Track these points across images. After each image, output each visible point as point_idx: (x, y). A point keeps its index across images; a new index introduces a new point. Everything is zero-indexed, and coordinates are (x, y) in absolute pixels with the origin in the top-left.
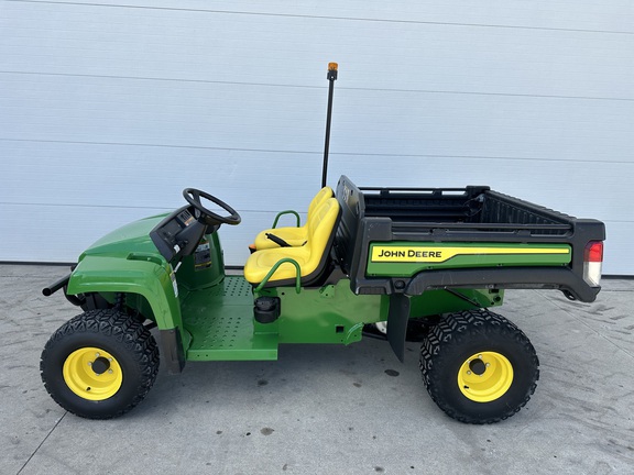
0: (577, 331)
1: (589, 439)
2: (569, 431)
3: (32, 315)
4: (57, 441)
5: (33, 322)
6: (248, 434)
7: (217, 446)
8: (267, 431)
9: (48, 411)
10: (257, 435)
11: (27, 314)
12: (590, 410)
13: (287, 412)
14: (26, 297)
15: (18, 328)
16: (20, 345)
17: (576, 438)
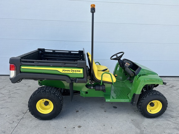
0: (167, 93)
1: (173, 127)
2: (167, 124)
3: (8, 91)
4: (16, 131)
5: (8, 93)
6: (74, 128)
7: (65, 132)
8: (79, 127)
9: (13, 122)
10: (77, 128)
11: (6, 91)
12: (173, 117)
13: (85, 120)
14: (6, 86)
15: (3, 96)
16: (4, 101)
17: (170, 126)
